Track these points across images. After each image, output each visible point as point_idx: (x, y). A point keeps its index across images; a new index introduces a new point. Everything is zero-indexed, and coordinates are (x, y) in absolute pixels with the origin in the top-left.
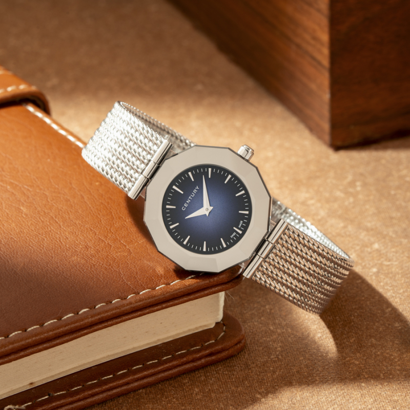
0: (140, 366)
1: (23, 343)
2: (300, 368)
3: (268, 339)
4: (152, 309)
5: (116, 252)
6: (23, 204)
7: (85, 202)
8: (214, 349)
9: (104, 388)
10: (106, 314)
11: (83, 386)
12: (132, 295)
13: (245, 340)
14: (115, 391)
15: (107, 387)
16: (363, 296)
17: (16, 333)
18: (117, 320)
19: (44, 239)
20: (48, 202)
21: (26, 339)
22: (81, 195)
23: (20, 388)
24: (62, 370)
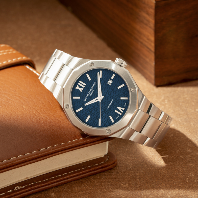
0: (73, 172)
1: (24, 160)
2: (140, 174)
3: (127, 162)
4: (78, 147)
5: (63, 124)
6: (24, 105)
7: (50, 104)
8: (103, 165)
9: (57, 180)
10: (58, 149)
11: (48, 179)
12: (69, 142)
13: (117, 162)
14: (62, 182)
15: (58, 180)
16: (167, 146)
17: (21, 155)
18: (63, 152)
19: (33, 119)
20: (35, 104)
21: (25, 158)
22: (49, 102)
23: (22, 180)
24: (39, 173)
